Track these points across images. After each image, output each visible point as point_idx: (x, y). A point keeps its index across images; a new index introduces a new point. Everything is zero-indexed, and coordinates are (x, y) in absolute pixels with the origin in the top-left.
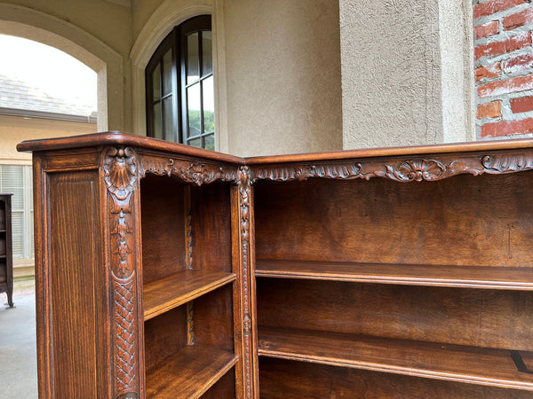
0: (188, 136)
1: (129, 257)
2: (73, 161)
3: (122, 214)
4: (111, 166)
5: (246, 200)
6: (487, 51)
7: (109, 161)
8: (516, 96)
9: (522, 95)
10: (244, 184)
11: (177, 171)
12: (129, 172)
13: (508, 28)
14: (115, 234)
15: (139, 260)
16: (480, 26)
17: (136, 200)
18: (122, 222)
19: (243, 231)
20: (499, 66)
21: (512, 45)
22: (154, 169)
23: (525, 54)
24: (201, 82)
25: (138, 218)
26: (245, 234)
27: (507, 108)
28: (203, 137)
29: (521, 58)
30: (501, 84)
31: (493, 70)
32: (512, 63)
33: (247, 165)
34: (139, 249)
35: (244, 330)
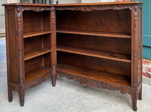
1: (20, 26)
2: (11, 8)
3: (19, 18)
4: (17, 9)
5: (53, 15)
7: (16, 8)
10: (53, 11)
11: (32, 9)
12: (20, 10)
14: (18, 22)
15: (22, 26)
17: (22, 15)
18: (19, 19)
19: (53, 22)
22: (26, 9)
25: (22, 19)
26: (53, 23)
33: (53, 6)
34: (22, 24)
35: (53, 44)
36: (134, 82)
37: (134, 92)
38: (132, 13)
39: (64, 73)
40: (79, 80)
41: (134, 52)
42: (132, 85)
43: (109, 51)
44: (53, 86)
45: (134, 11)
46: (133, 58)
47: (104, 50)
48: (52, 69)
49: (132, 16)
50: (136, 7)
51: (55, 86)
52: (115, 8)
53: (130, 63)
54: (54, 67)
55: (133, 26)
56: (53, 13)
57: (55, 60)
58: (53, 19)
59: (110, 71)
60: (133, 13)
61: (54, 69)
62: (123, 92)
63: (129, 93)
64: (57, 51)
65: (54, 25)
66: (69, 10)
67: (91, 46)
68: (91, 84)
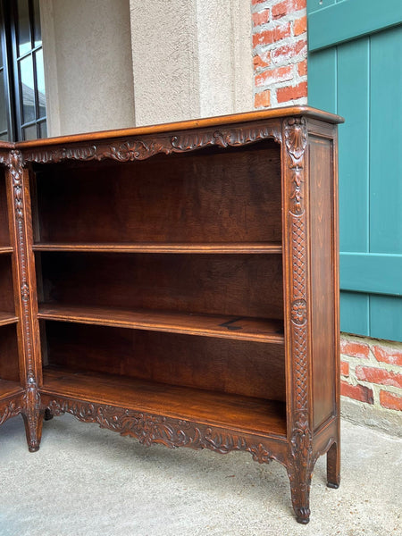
0: (23, 122)
6: (261, 40)
8: (280, 86)
9: (284, 85)
10: (16, 167)
13: (275, 17)
16: (256, 13)
20: (269, 56)
21: (277, 35)
23: (285, 44)
24: (34, 53)
27: (274, 97)
28: (39, 123)
29: (283, 48)
30: (271, 73)
31: (265, 59)
32: (278, 53)
35: (22, 296)
36: (296, 417)
37: (296, 452)
38: (284, 155)
39: (65, 400)
40: (117, 423)
41: (291, 305)
42: (291, 428)
43: (227, 313)
44: (30, 450)
45: (289, 147)
46: (288, 328)
47: (212, 311)
48: (24, 386)
49: (285, 168)
50: (297, 129)
51: (37, 448)
52: (225, 140)
53: (281, 347)
54: (32, 380)
55: (289, 205)
56: (17, 177)
57: (32, 353)
58: (20, 199)
59: (230, 388)
60: (286, 155)
61: (32, 389)
62: (260, 457)
63: (282, 459)
64: (39, 319)
65: (23, 223)
66: (72, 161)
67: (168, 301)
68: (156, 434)
